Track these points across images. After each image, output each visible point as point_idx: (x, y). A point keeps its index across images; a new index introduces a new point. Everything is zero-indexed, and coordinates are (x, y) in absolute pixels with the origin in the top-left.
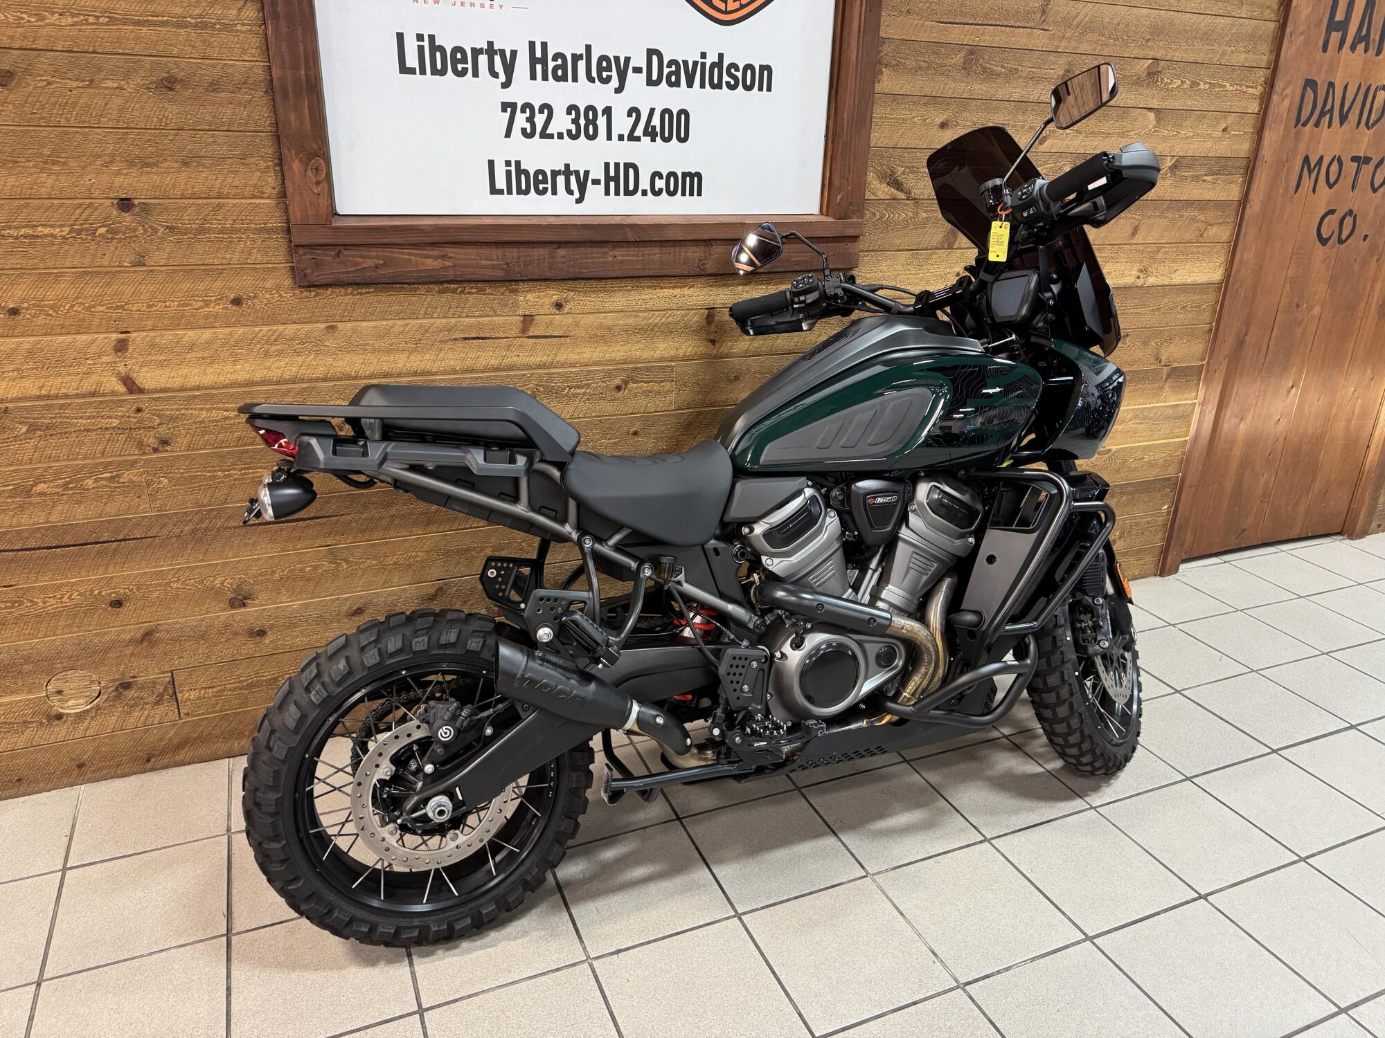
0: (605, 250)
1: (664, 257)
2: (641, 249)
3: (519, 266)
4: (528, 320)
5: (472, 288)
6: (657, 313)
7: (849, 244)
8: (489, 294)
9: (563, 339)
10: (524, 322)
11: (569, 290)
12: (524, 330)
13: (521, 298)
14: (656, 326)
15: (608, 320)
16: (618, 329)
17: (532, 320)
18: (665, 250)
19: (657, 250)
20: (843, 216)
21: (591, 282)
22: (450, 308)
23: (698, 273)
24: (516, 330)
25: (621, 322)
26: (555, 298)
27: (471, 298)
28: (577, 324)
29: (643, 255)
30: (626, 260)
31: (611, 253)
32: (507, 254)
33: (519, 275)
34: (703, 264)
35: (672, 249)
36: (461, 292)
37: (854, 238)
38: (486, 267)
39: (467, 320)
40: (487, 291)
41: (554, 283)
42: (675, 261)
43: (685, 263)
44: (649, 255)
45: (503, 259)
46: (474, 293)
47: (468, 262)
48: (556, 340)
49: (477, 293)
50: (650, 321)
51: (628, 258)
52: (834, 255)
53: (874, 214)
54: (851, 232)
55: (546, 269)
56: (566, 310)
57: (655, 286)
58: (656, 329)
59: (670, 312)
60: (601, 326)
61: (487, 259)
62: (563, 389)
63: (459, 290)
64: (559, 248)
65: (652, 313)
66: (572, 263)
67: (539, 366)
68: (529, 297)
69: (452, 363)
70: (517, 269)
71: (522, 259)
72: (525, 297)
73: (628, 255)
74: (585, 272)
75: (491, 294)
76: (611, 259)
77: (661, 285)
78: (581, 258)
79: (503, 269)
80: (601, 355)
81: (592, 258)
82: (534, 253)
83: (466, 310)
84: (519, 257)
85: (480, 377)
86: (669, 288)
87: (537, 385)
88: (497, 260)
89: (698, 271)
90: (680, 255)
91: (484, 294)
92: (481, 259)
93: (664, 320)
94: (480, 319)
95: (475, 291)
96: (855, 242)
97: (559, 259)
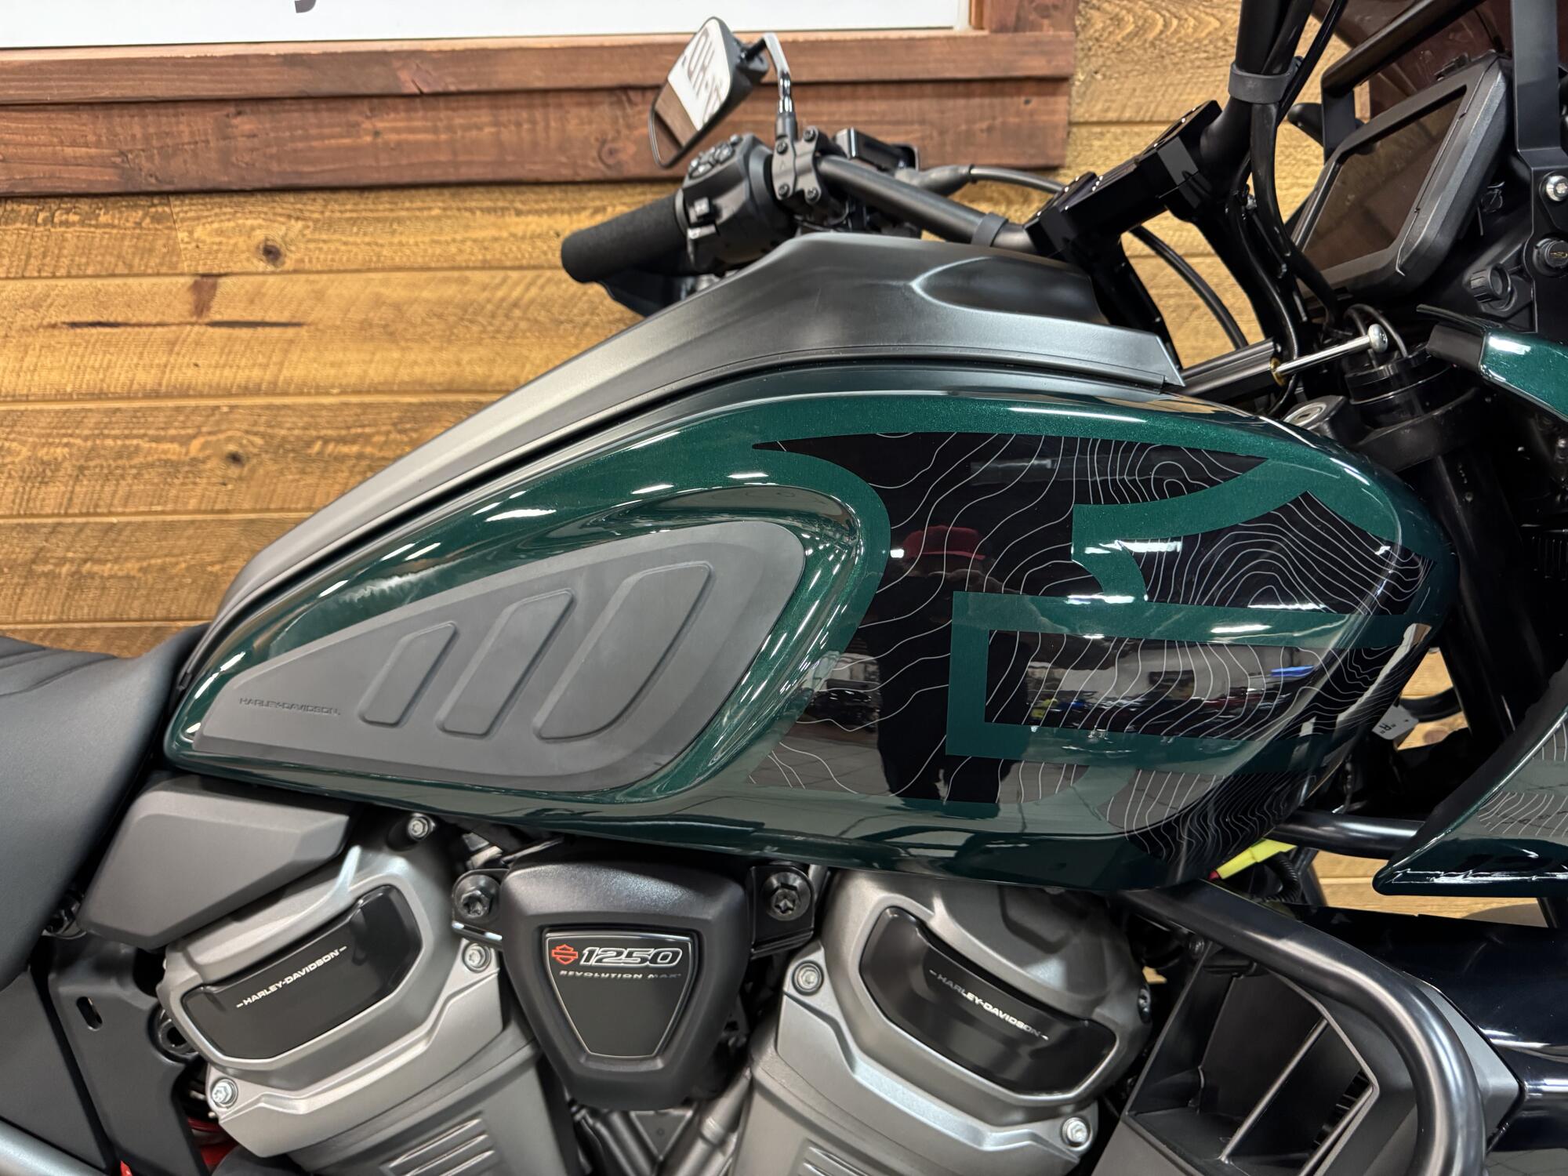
0: (353, 117)
1: (508, 135)
2: (443, 114)
3: (150, 158)
4: (205, 285)
5: (68, 212)
6: (514, 275)
7: (1035, 102)
8: (106, 225)
9: (290, 332)
10: (196, 287)
11: (289, 217)
12: (201, 308)
13: (182, 235)
14: (515, 305)
15: (396, 287)
16: (417, 312)
17: (214, 287)
18: (505, 116)
19: (483, 116)
20: (1011, 19)
21: (342, 196)
22: (29, 256)
23: (598, 175)
24: (182, 307)
25: (426, 294)
26: (259, 236)
27: (70, 233)
28: (319, 296)
29: (450, 129)
30: (408, 142)
31: (367, 125)
32: (119, 130)
33: (153, 180)
34: (611, 152)
35: (524, 114)
36: (50, 220)
37: (1055, 83)
38: (76, 162)
39: (70, 283)
40: (103, 219)
41: (252, 200)
42: (535, 144)
43: (562, 149)
44: (467, 128)
45: (111, 144)
46: (74, 224)
47: (35, 150)
48: (276, 332)
49: (82, 223)
50: (500, 294)
51: (411, 137)
52: (990, 129)
53: (1118, 21)
54: (1037, 66)
55: (215, 166)
56: (289, 265)
57: (503, 209)
58: (517, 313)
59: (548, 273)
60: (378, 302)
61: (74, 144)
62: (309, 444)
63: (42, 216)
64: (239, 113)
65: (500, 274)
66: (274, 150)
67: (246, 391)
68: (199, 232)
69: (55, 376)
70: (146, 165)
71: (155, 143)
72: (191, 233)
73: (412, 130)
74: (312, 173)
75: (113, 226)
76: (368, 139)
77: (519, 205)
78: (293, 139)
79: (115, 166)
80: (388, 370)
81: (322, 137)
82: (182, 127)
83: (65, 261)
84: (147, 138)
85: (118, 410)
86: (539, 213)
87: (247, 432)
88: (98, 144)
89: (596, 169)
90: (547, 127)
91: (97, 226)
92: (61, 143)
93: (533, 292)
94: (99, 283)
95: (76, 218)
96: (1054, 94)
97: (242, 142)
